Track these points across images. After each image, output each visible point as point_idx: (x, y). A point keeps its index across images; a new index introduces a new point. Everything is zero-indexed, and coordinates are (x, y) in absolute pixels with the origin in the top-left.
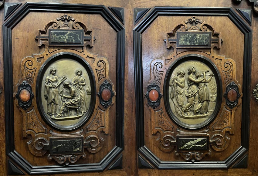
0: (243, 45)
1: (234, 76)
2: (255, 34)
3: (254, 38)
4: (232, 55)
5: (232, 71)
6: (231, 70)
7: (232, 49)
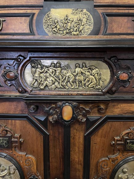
0: (42, 145)
1: (35, 170)
2: (52, 137)
3: (51, 140)
4: (33, 152)
5: (33, 167)
6: (31, 165)
7: (32, 148)
